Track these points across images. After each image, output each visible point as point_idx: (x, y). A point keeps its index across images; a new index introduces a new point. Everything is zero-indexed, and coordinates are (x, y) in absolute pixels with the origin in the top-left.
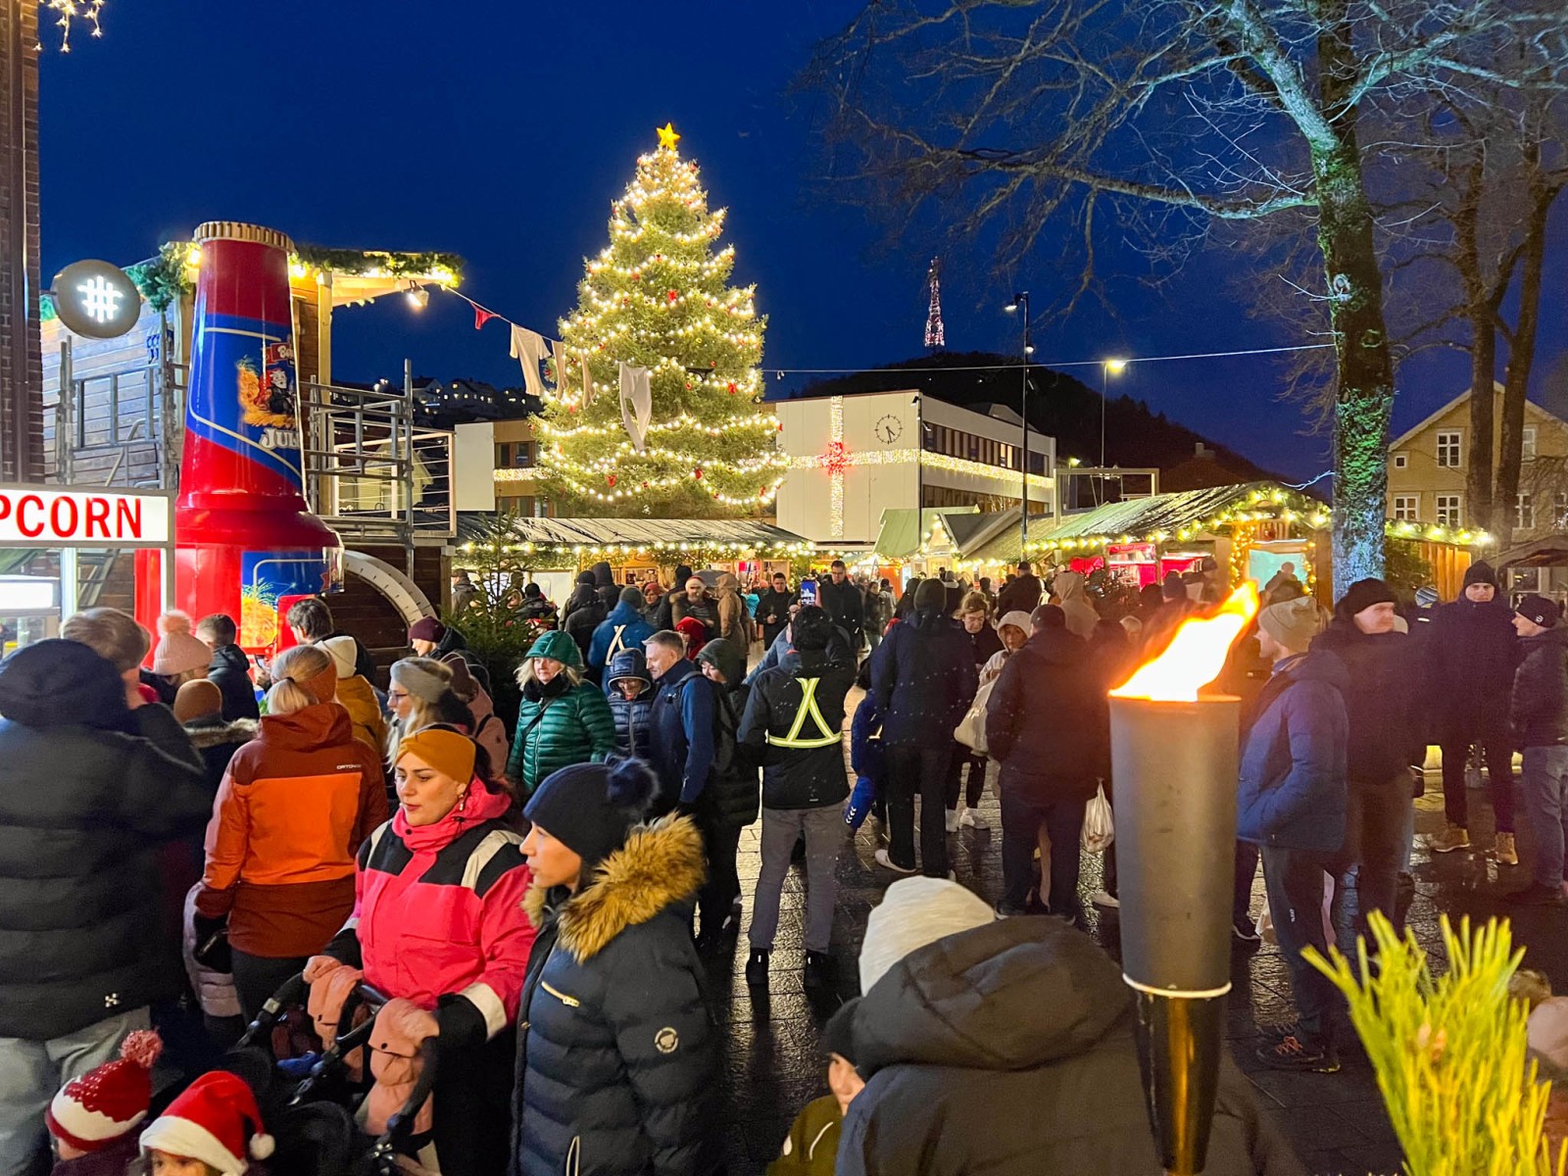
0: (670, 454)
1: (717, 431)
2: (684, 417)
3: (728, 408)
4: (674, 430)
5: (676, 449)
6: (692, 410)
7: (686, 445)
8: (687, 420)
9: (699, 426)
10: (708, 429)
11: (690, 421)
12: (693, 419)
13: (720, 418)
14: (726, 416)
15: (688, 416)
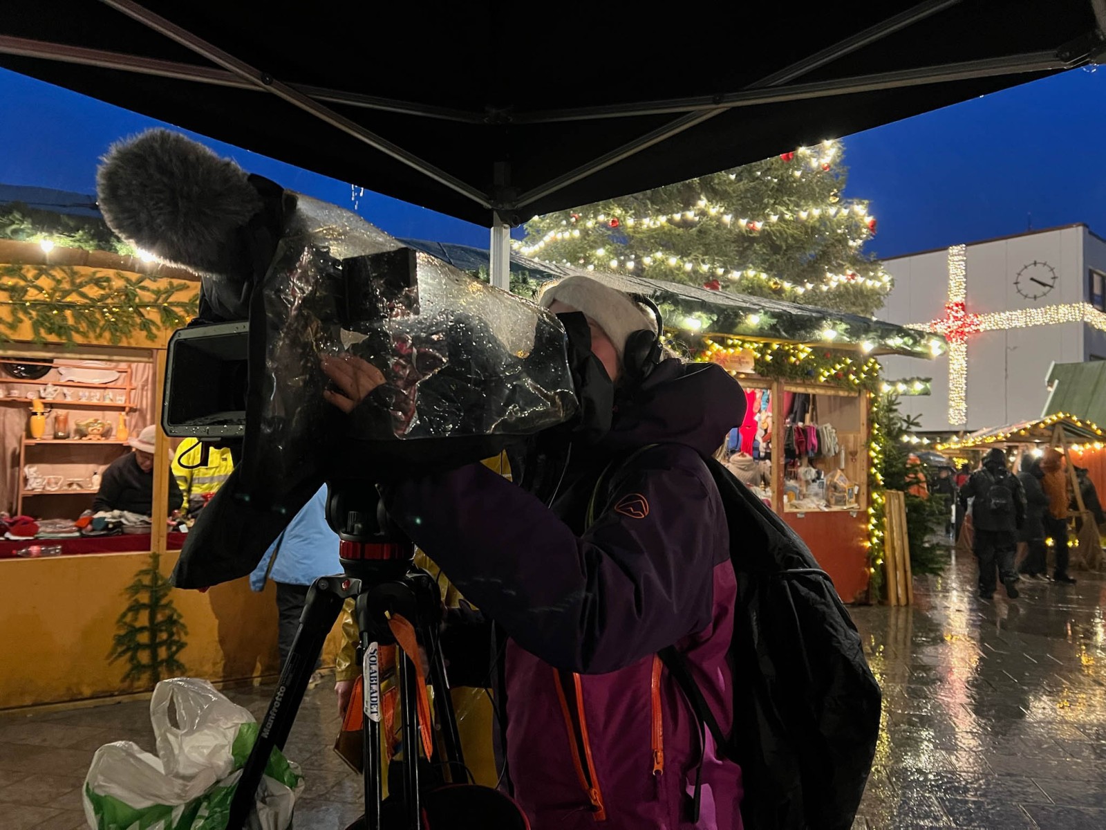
0: (673, 261)
1: (759, 225)
2: (702, 203)
4: (685, 224)
5: (683, 253)
6: (714, 194)
8: (708, 209)
9: (727, 219)
10: (743, 222)
11: (714, 211)
12: (718, 207)
13: (766, 206)
14: (775, 203)
15: (709, 201)
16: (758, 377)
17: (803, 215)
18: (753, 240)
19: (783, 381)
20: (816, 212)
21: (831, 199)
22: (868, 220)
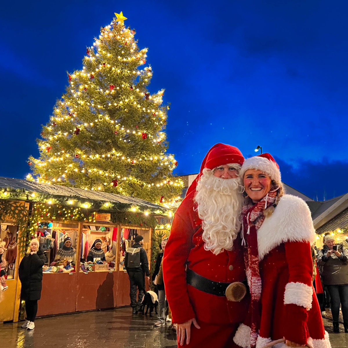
0: (101, 172)
1: (135, 161)
2: (114, 151)
3: (142, 149)
4: (106, 158)
5: (105, 169)
6: (119, 148)
7: (112, 167)
8: (115, 153)
9: (123, 158)
10: (129, 160)
11: (118, 154)
12: (119, 153)
13: (137, 154)
14: (141, 153)
15: (116, 151)
16: (112, 223)
17: (151, 159)
18: (133, 166)
19: (121, 225)
20: (156, 158)
21: (161, 153)
22: (175, 161)
